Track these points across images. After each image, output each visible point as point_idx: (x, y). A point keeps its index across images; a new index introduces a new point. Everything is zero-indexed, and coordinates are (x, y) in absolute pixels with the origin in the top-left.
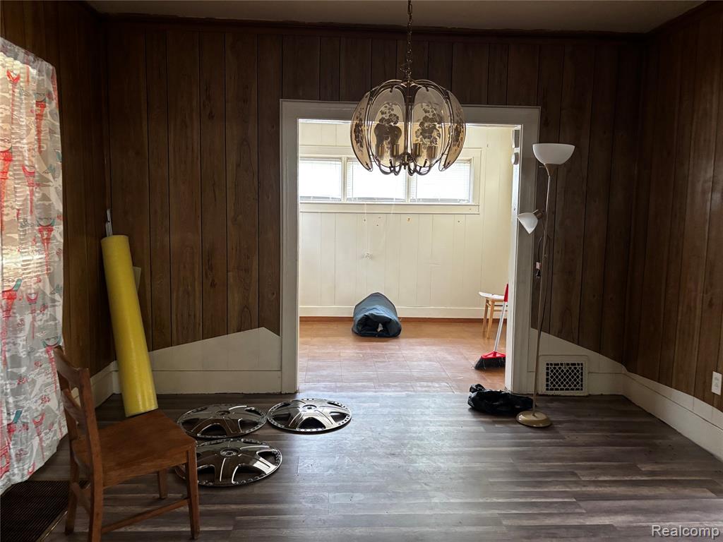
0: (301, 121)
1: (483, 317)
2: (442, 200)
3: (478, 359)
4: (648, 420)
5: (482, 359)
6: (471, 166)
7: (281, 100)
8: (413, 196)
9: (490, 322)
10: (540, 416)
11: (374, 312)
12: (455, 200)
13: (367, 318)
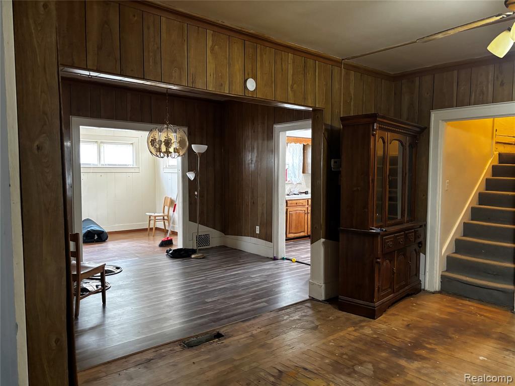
0: (81, 127)
1: (148, 227)
2: (119, 165)
3: (160, 242)
4: (234, 250)
5: (163, 241)
6: (133, 146)
7: (70, 116)
8: (102, 162)
9: (154, 229)
10: (200, 255)
11: (93, 228)
12: (126, 165)
13: (89, 232)
